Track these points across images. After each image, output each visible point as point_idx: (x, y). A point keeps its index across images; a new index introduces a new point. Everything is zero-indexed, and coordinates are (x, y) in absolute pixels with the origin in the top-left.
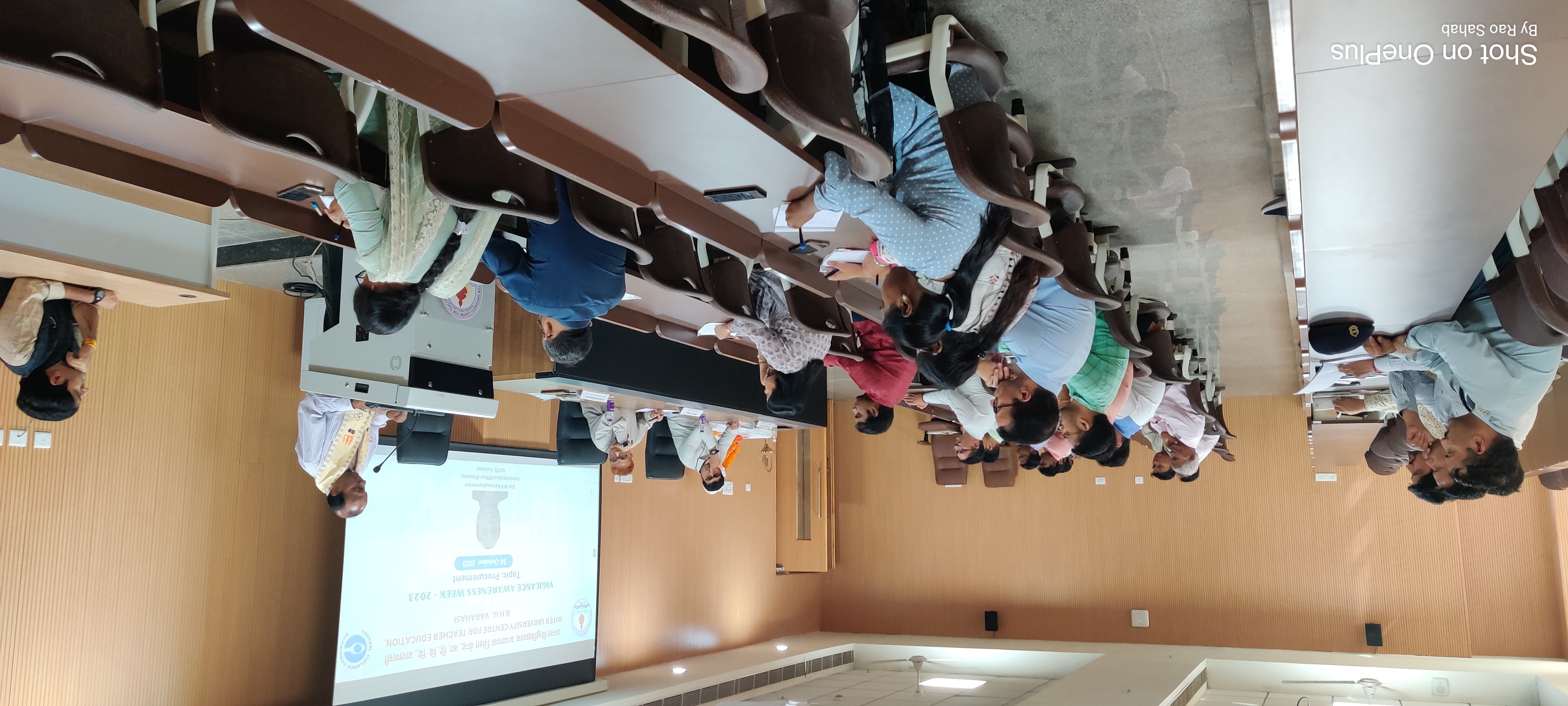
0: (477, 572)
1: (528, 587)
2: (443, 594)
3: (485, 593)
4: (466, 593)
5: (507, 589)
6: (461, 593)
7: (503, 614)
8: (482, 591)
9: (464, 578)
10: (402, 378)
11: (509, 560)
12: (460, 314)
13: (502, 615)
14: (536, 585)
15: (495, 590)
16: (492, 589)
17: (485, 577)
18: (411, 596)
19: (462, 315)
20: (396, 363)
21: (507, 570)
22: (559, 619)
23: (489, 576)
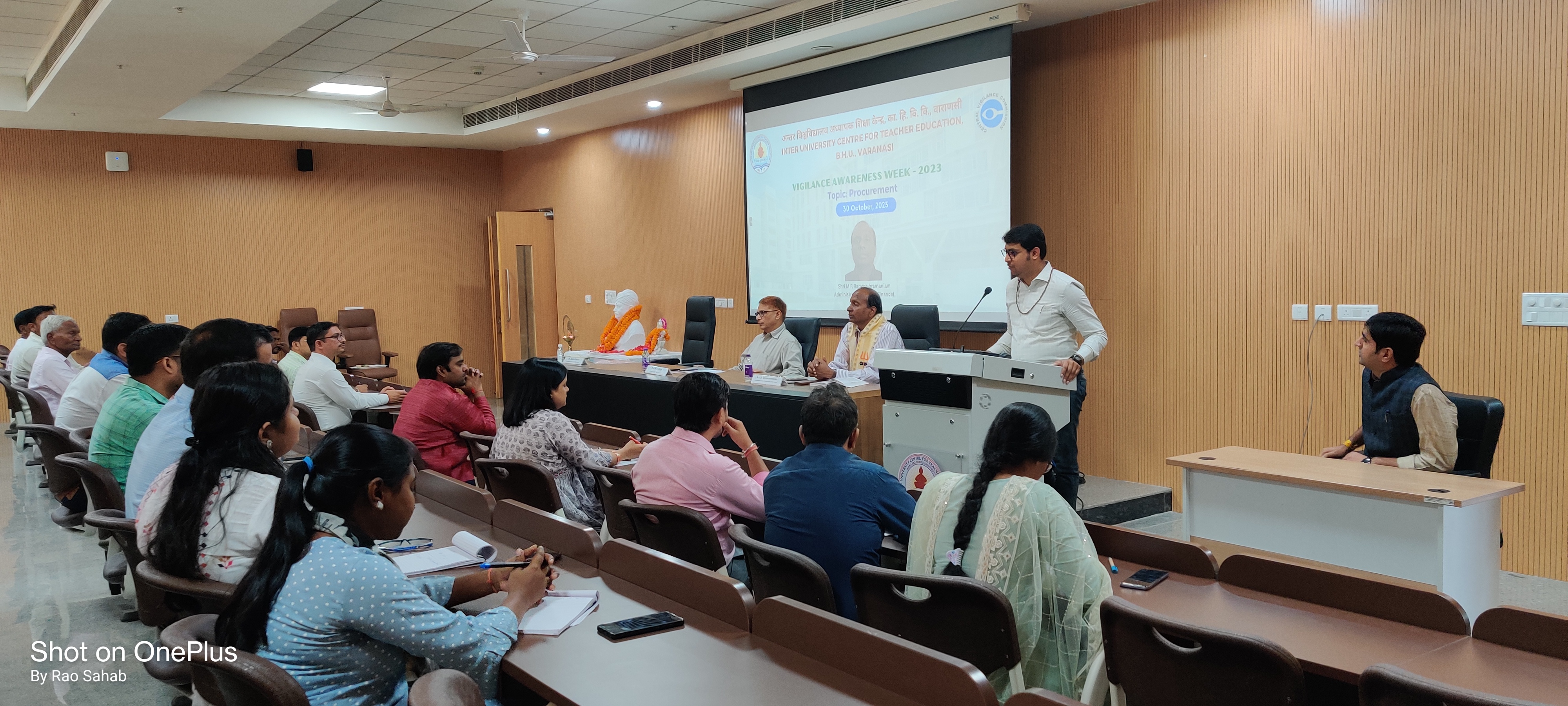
0: (873, 197)
1: (819, 184)
2: (907, 173)
3: (863, 175)
4: (883, 175)
5: (841, 181)
6: (888, 175)
7: (843, 155)
8: (866, 178)
9: (886, 190)
10: (978, 386)
11: (841, 211)
12: (921, 458)
13: (844, 153)
14: (810, 186)
15: (854, 179)
16: (856, 180)
17: (864, 192)
18: (938, 169)
19: (919, 458)
20: (985, 402)
21: (841, 200)
22: (784, 151)
23: (860, 193)
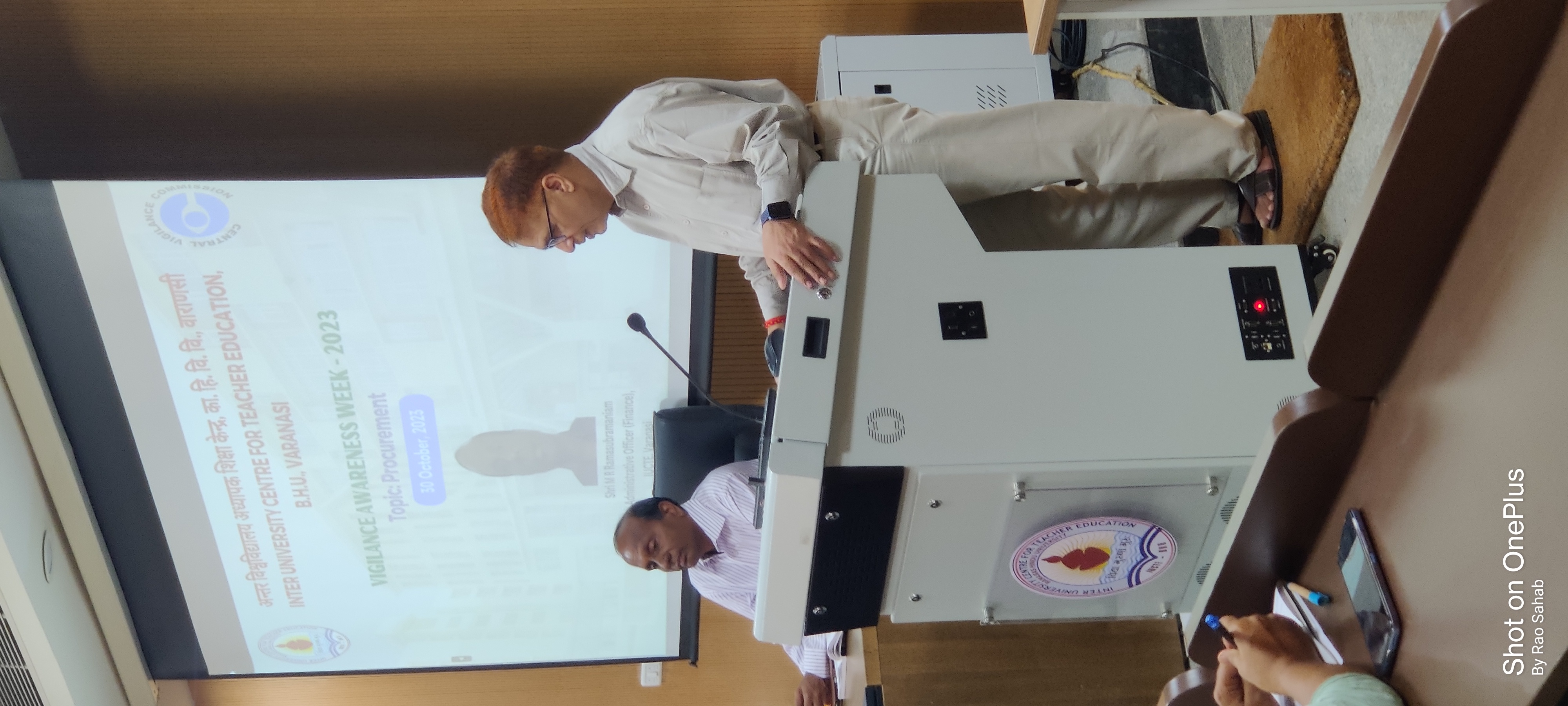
0: (398, 437)
1: (371, 539)
2: (342, 375)
3: (349, 457)
4: (346, 421)
5: (363, 499)
6: (345, 410)
7: (301, 495)
8: (354, 451)
9: (381, 414)
10: (847, 448)
11: (438, 496)
12: (1024, 554)
13: (297, 493)
14: (377, 554)
15: (358, 475)
16: (360, 471)
17: (389, 454)
18: (331, 316)
19: (1023, 564)
20: (886, 426)
21: (407, 495)
22: (296, 602)
23: (389, 461)
